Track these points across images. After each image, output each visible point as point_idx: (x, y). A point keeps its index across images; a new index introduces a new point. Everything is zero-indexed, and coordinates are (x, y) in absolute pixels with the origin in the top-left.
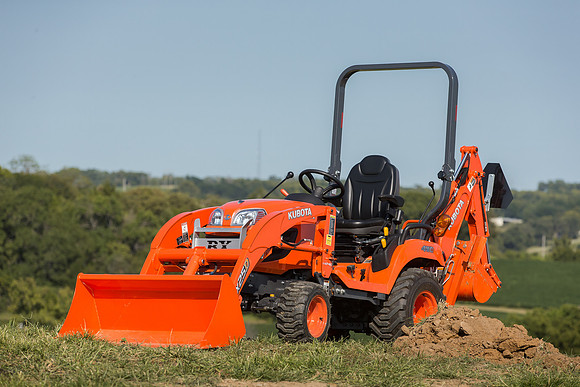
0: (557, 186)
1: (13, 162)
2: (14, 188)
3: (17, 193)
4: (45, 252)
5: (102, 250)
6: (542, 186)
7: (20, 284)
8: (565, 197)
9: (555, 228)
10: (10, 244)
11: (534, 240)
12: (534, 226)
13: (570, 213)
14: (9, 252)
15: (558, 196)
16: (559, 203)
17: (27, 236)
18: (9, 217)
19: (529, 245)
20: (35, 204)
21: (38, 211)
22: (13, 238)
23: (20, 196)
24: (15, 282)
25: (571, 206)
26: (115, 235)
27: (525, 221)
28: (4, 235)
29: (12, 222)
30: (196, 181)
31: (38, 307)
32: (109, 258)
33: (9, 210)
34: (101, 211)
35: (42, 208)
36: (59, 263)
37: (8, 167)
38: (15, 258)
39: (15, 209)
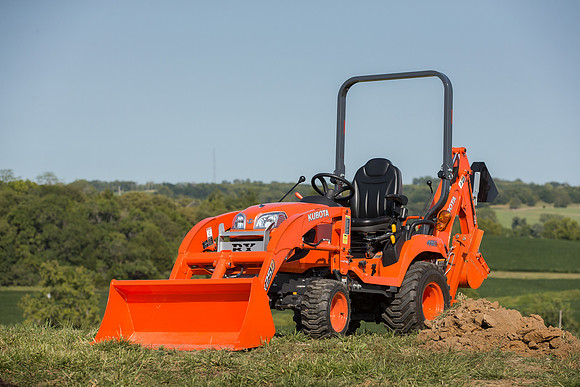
1: (39, 178)
2: (41, 196)
3: (43, 199)
4: (64, 241)
5: (105, 238)
7: (48, 266)
10: (39, 236)
14: (39, 242)
17: (51, 230)
18: (38, 216)
20: (56, 207)
21: (58, 211)
22: (41, 232)
23: (45, 201)
24: (44, 264)
26: (115, 227)
28: (35, 230)
29: (40, 221)
30: (170, 186)
31: (61, 281)
32: (111, 244)
33: (37, 212)
34: (103, 210)
35: (61, 210)
36: (75, 248)
37: (36, 181)
38: (43, 246)
39: (42, 211)
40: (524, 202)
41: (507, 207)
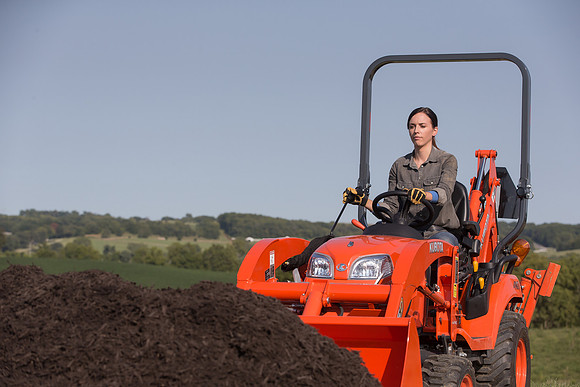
40: (113, 233)
41: (99, 236)
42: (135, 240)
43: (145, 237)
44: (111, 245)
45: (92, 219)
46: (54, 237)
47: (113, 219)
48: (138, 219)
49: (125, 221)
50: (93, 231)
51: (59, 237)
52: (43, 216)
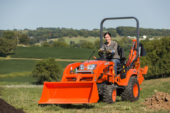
0: (41, 29)
6: (37, 29)
8: (43, 31)
9: (41, 39)
11: (37, 42)
12: (37, 38)
13: (45, 35)
15: (42, 31)
16: (42, 33)
19: (35, 43)
25: (45, 33)
27: (34, 37)
40: (74, 36)
41: (68, 37)
42: (82, 38)
43: (87, 37)
44: (73, 41)
45: (66, 31)
46: (50, 38)
47: (74, 30)
48: (84, 30)
49: (78, 31)
50: (66, 35)
51: (52, 38)
52: (46, 30)
